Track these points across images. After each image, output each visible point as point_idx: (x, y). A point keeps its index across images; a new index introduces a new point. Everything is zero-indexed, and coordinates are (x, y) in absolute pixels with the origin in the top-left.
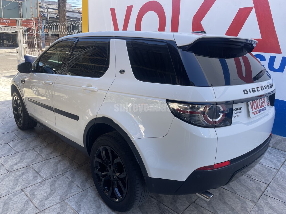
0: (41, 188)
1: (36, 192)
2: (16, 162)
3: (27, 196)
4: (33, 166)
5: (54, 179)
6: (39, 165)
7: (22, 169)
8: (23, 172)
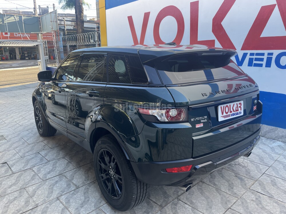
0: (75, 196)
1: (71, 200)
2: (48, 170)
3: (63, 204)
4: (65, 174)
5: (87, 186)
6: (71, 173)
7: (55, 178)
8: (56, 180)
